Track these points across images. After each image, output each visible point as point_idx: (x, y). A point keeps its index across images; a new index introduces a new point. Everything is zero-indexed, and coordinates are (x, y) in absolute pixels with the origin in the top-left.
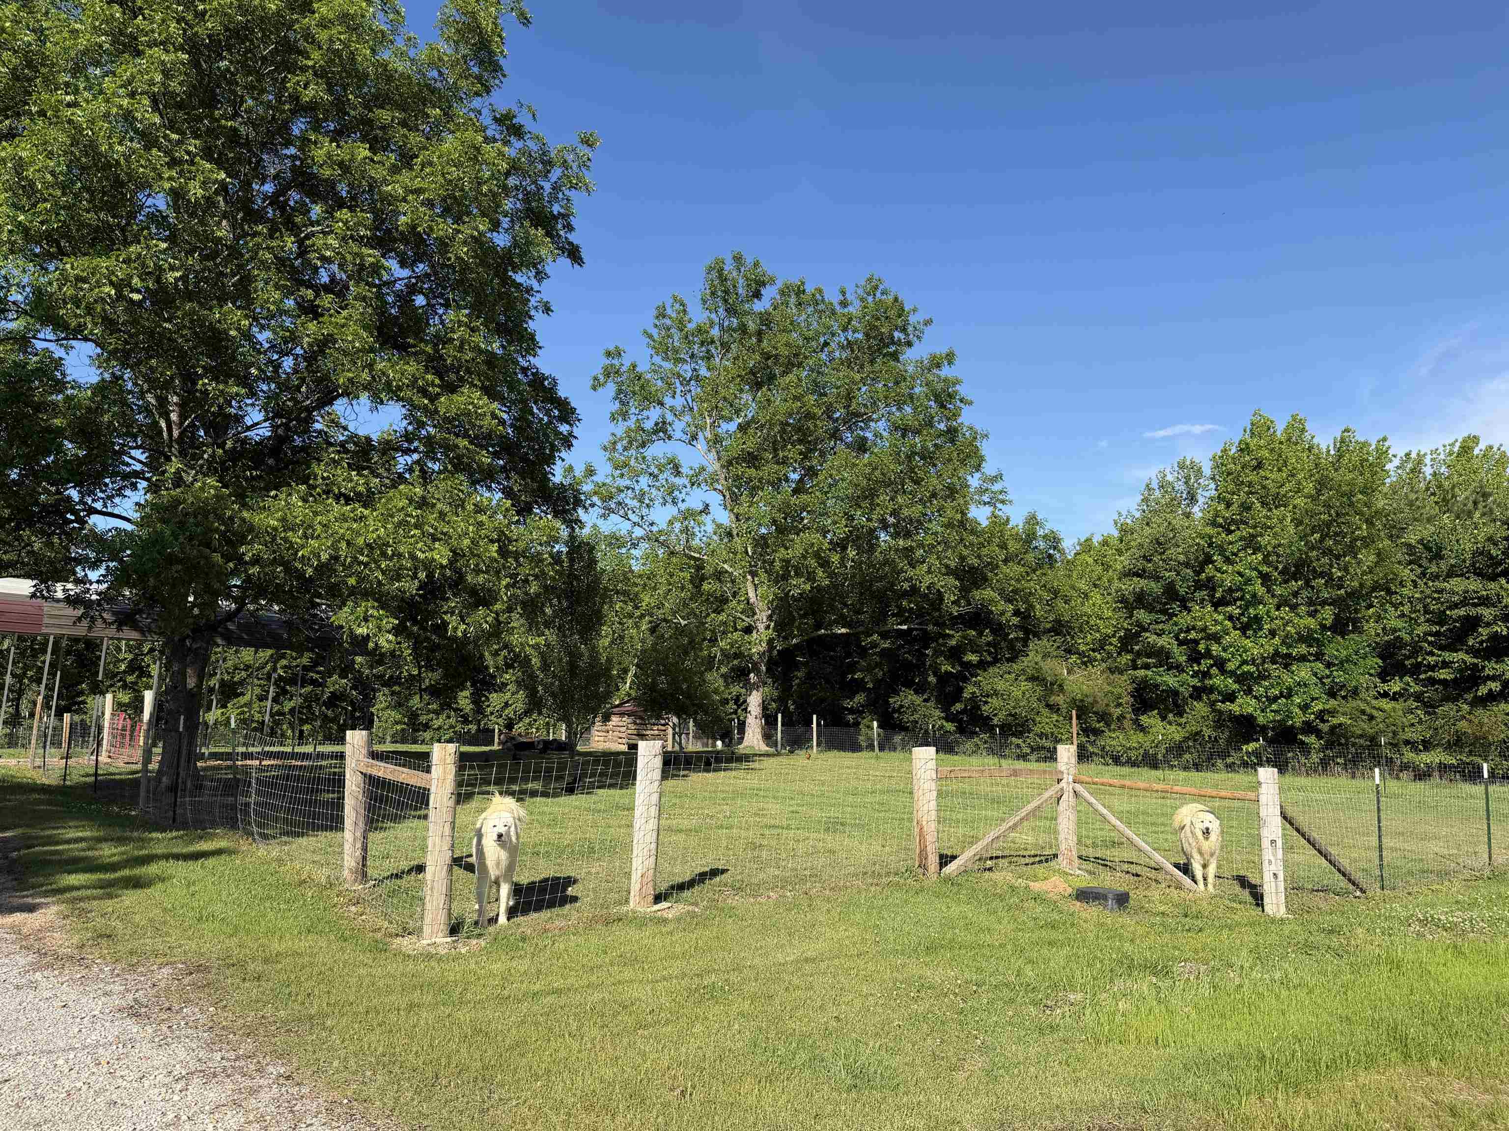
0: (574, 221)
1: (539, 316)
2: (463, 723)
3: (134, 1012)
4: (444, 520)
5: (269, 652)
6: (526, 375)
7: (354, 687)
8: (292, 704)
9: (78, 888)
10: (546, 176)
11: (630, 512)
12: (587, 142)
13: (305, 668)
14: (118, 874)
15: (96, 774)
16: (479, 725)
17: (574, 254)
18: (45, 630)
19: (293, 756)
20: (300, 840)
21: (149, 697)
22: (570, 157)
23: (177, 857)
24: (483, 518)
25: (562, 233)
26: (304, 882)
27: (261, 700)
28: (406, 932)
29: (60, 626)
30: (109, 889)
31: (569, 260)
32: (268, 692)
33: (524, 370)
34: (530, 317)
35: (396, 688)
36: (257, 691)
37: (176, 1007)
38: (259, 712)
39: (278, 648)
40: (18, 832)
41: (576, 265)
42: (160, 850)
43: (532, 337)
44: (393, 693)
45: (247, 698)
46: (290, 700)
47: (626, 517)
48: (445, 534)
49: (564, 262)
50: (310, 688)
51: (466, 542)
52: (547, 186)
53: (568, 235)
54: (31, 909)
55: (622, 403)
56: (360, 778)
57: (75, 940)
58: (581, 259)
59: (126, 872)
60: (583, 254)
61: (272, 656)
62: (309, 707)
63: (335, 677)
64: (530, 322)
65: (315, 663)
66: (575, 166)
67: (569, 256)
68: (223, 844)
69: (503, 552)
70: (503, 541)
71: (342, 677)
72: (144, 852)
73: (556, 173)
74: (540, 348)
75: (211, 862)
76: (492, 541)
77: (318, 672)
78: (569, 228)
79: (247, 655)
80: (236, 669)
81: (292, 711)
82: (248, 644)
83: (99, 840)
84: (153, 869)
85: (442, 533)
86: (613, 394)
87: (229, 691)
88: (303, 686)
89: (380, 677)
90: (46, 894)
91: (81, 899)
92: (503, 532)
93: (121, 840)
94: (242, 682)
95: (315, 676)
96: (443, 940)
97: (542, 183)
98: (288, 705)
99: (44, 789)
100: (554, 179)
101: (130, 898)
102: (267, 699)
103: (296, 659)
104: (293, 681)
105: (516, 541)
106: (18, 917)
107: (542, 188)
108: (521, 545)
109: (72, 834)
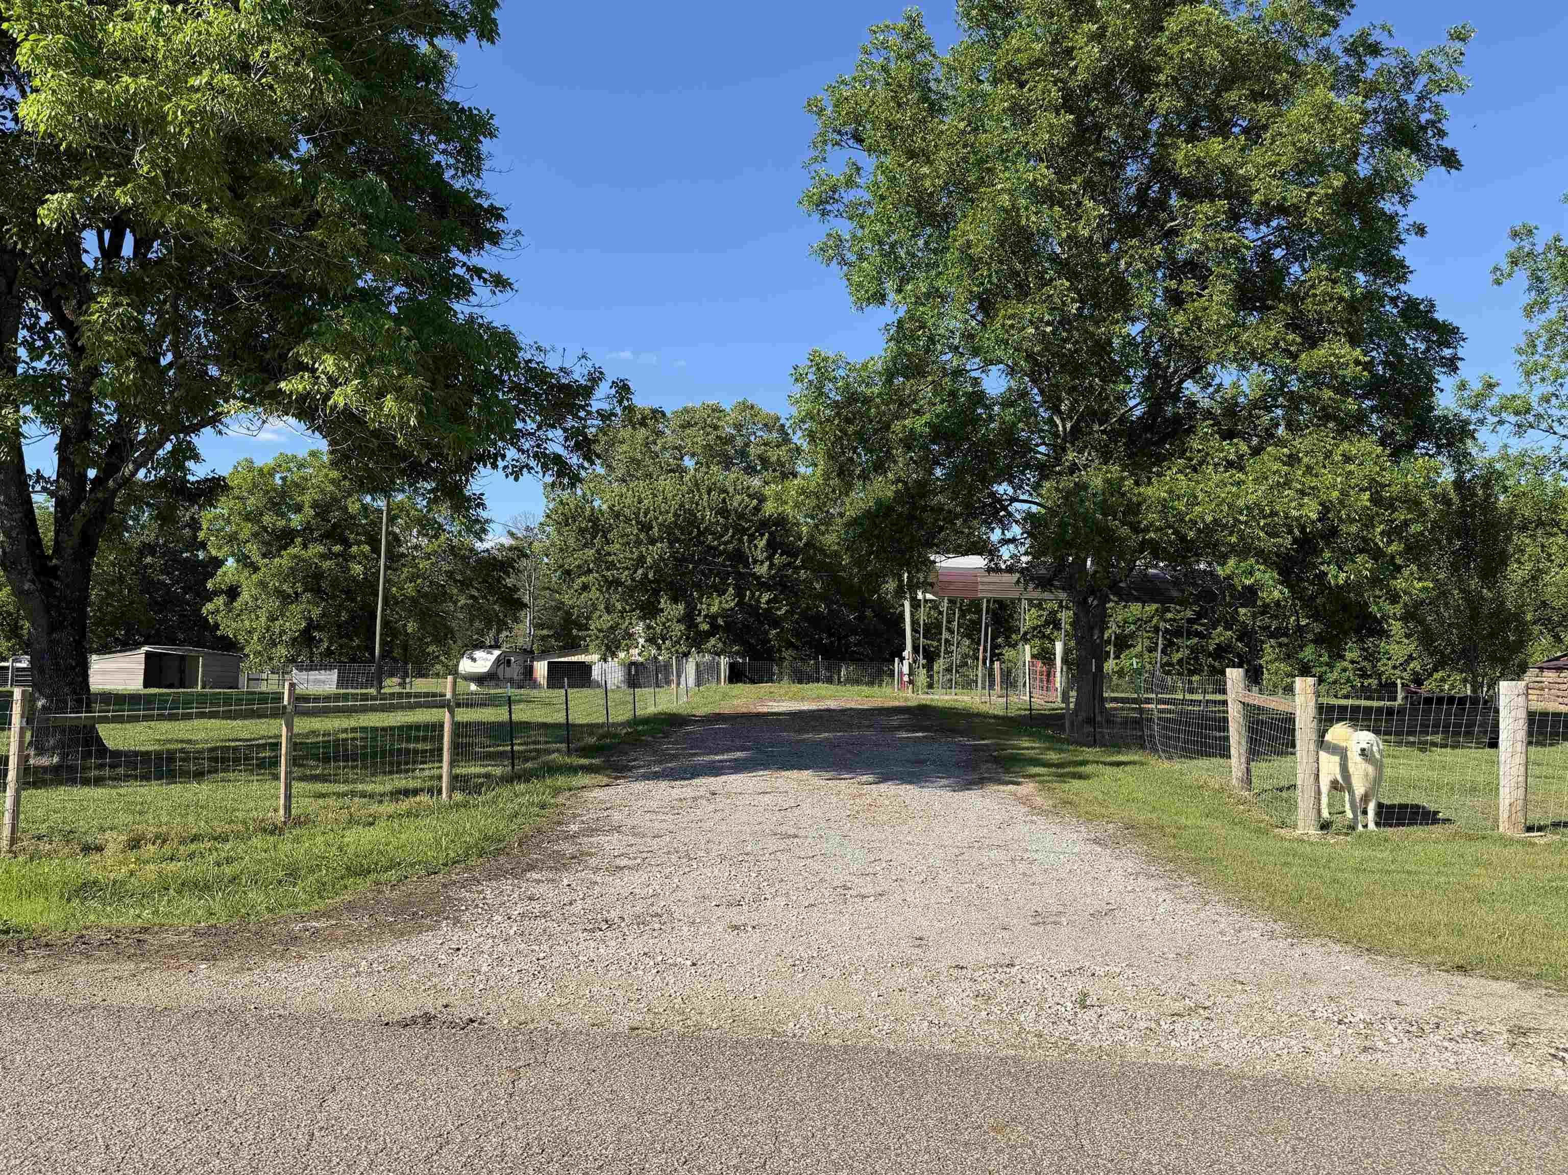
0: (1445, 126)
1: (1412, 239)
2: (1361, 676)
3: (1096, 841)
4: (1311, 474)
5: (1155, 606)
6: (1397, 306)
7: (1240, 639)
8: (1179, 655)
9: (1043, 775)
10: (1410, 88)
11: (1555, 424)
12: (1458, 38)
13: (1189, 621)
14: (1066, 770)
15: (1031, 709)
16: (1380, 679)
17: (1450, 160)
18: (980, 595)
19: (1183, 702)
20: (1196, 761)
21: (1059, 647)
22: (1437, 61)
23: (1105, 764)
24: (1352, 467)
25: (1432, 141)
26: (1202, 786)
27: (1150, 652)
28: (1283, 825)
29: (990, 591)
30: (1062, 778)
31: (1443, 168)
32: (1157, 644)
33: (1394, 300)
34: (1401, 242)
35: (1284, 640)
36: (1147, 643)
37: (1122, 843)
38: (1150, 663)
39: (1163, 603)
40: (994, 741)
41: (1453, 171)
42: (1091, 758)
43: (1401, 264)
44: (1280, 645)
45: (1139, 648)
46: (1178, 651)
47: (1551, 430)
48: (1313, 488)
49: (1438, 171)
50: (1196, 640)
51: (1335, 494)
52: (1411, 99)
53: (1440, 142)
54: (1018, 784)
55: (1541, 292)
56: (1240, 706)
57: (1051, 802)
58: (1458, 162)
59: (1072, 769)
60: (1460, 156)
61: (1157, 610)
62: (1196, 659)
63: (1220, 629)
64: (1401, 247)
65: (1199, 615)
66: (1444, 67)
67: (1443, 163)
68: (1136, 758)
69: (1376, 500)
70: (1375, 488)
71: (1226, 629)
72: (1080, 758)
73: (1419, 84)
74: (1411, 272)
75: (1128, 768)
76: (1363, 490)
77: (1202, 625)
78: (1441, 134)
79: (1135, 609)
80: (1126, 622)
81: (1180, 661)
82: (1137, 599)
83: (1048, 749)
84: (1088, 769)
85: (1310, 488)
86: (1526, 284)
87: (1122, 643)
88: (1188, 639)
89: (1266, 628)
90: (1023, 777)
91: (1047, 782)
92: (1374, 479)
93: (1061, 751)
94: (1132, 635)
95: (1200, 628)
96: (1314, 832)
97: (1405, 97)
98: (1176, 657)
99: (995, 717)
100: (1417, 90)
101: (1076, 784)
102: (1156, 651)
103: (1179, 612)
104: (1178, 633)
105: (1389, 485)
106: (1011, 787)
107: (1406, 102)
108: (1396, 489)
109: (1027, 744)
